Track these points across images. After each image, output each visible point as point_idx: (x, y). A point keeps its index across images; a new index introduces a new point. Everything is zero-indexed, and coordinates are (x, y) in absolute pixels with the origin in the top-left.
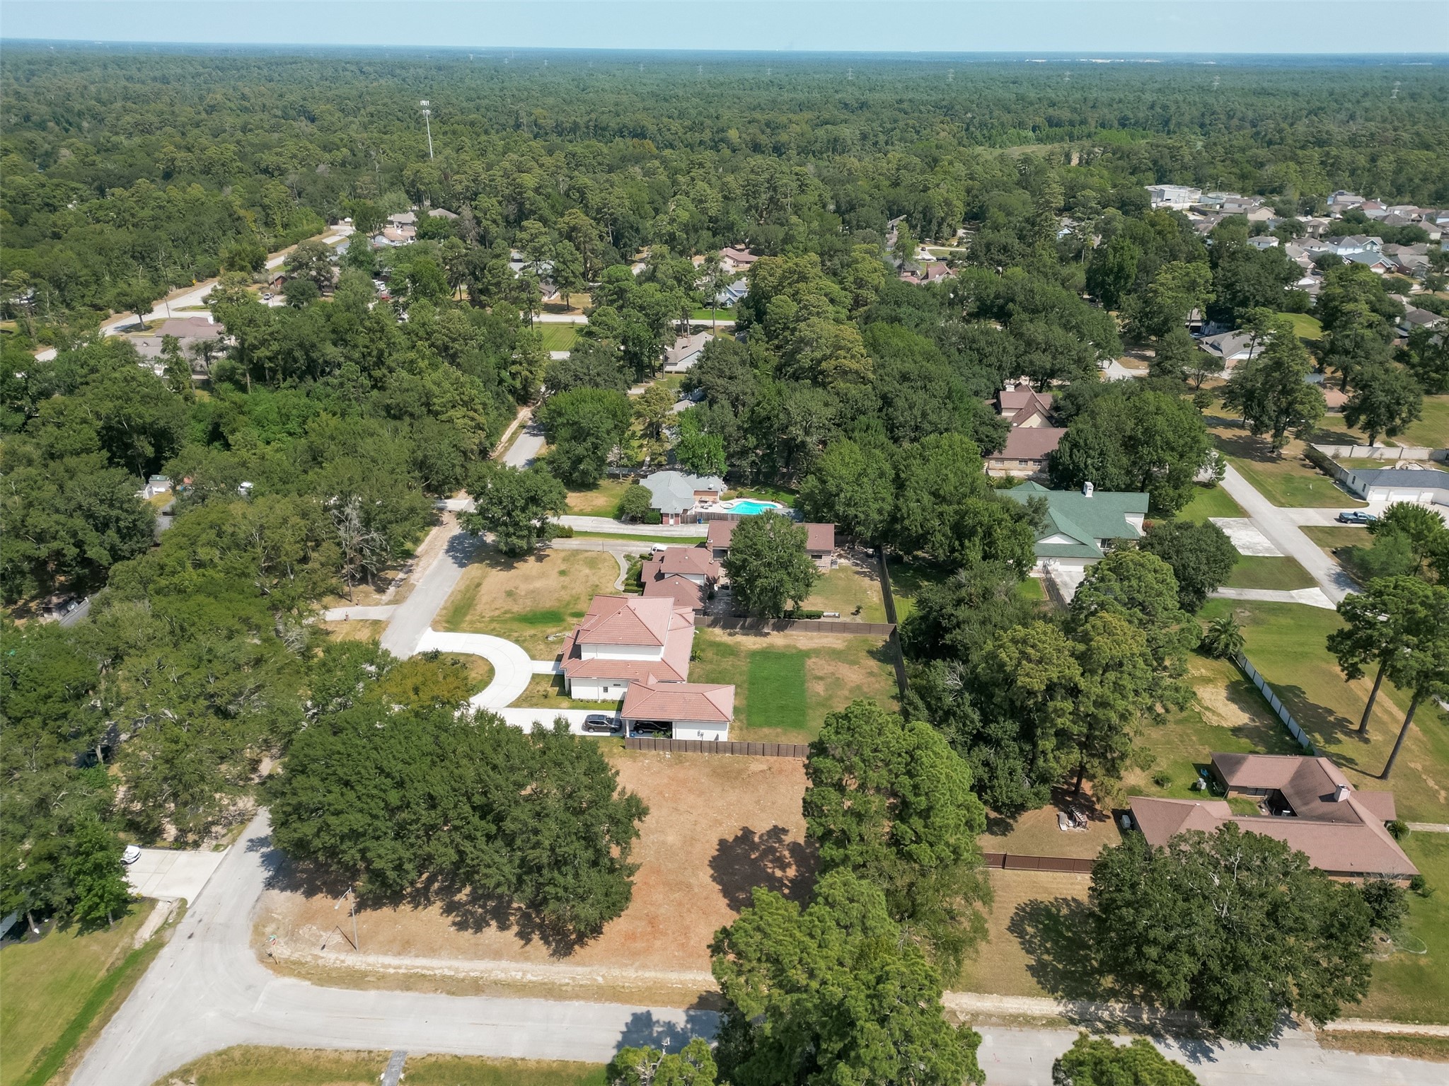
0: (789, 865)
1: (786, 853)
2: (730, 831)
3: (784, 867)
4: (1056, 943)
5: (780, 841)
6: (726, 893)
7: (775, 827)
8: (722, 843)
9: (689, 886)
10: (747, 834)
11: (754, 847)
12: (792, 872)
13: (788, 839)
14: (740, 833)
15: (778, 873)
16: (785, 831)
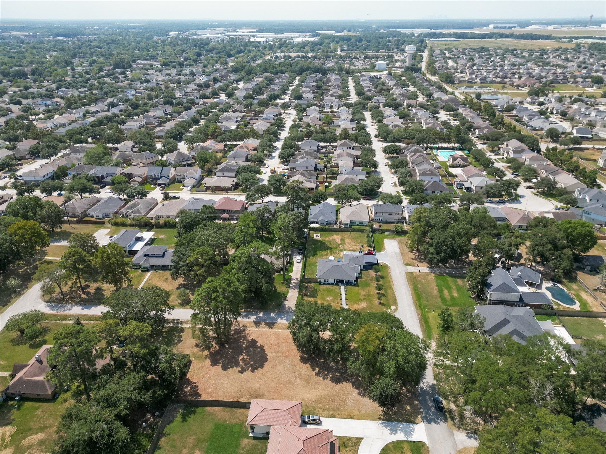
0: (241, 359)
1: (241, 363)
2: (259, 372)
3: (243, 359)
4: (171, 338)
5: (242, 368)
6: (264, 350)
7: (242, 373)
8: (262, 367)
9: (275, 352)
10: (253, 371)
11: (252, 366)
12: (241, 357)
13: (239, 369)
14: (256, 371)
15: (245, 357)
16: (239, 372)
